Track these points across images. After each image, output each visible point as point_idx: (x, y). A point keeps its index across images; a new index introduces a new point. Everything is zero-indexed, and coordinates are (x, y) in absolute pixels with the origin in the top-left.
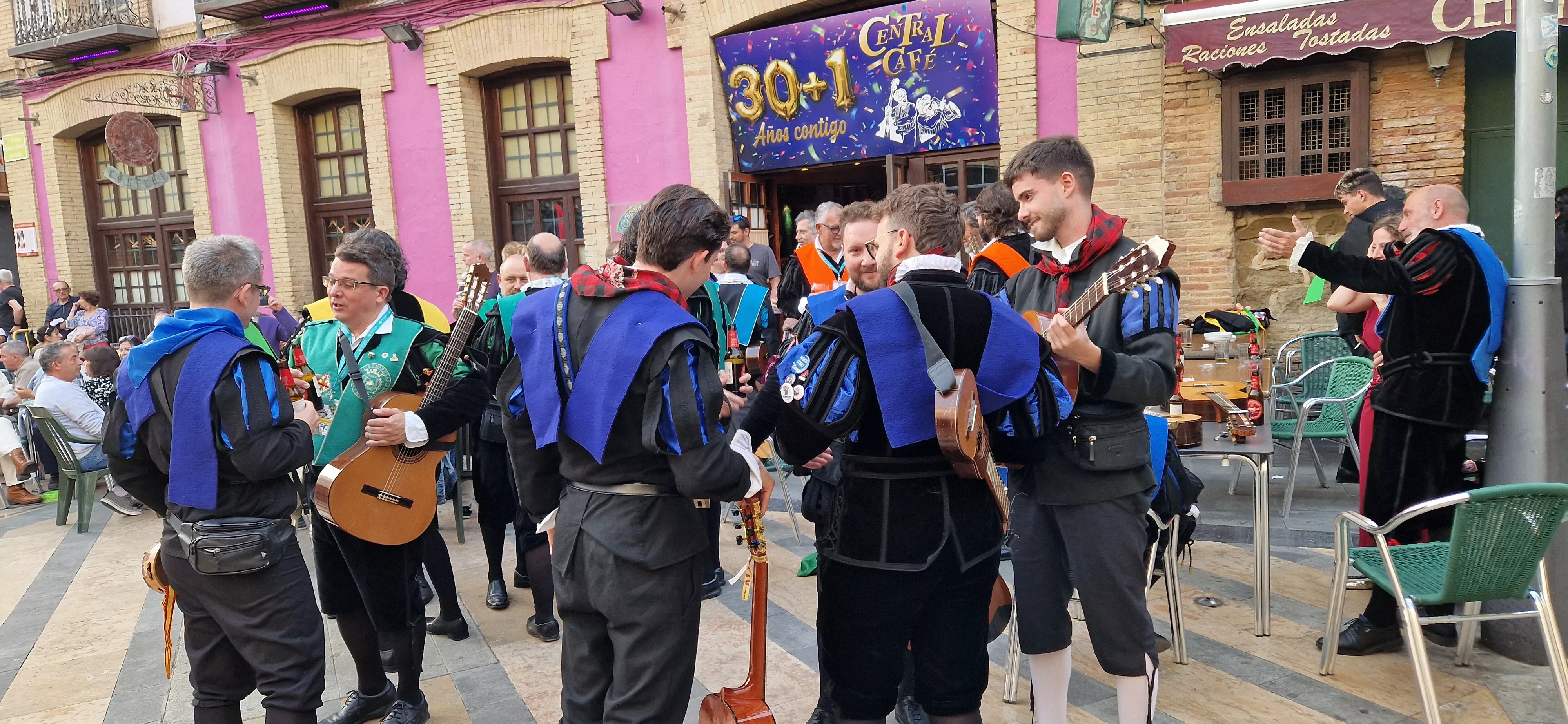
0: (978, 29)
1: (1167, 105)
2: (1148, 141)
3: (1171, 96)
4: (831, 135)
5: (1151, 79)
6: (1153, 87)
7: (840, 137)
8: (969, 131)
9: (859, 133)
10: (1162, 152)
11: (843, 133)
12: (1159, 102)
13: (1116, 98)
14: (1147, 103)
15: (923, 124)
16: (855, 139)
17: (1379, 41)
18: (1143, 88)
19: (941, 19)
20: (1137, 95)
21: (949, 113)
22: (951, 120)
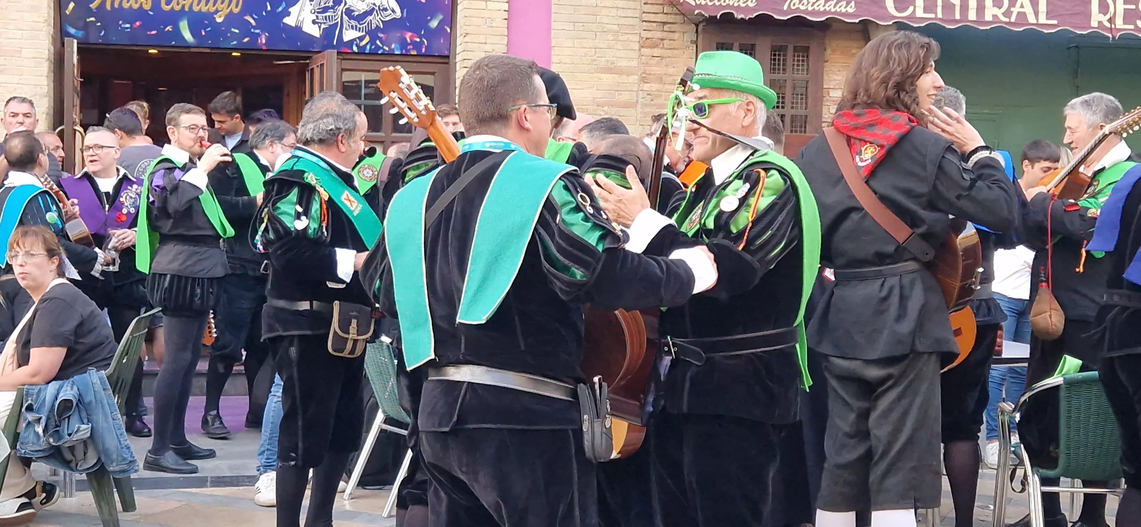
1: (646, 43)
2: (624, 78)
3: (649, 35)
4: (217, 11)
5: (630, 13)
6: (631, 21)
7: (230, 16)
8: (408, 36)
9: (259, 14)
10: (637, 92)
11: (236, 11)
12: (637, 38)
13: (594, 27)
14: (625, 37)
15: (351, 17)
16: (252, 22)
17: (847, 14)
18: (622, 21)
20: (616, 28)
21: (386, 10)
22: (388, 19)
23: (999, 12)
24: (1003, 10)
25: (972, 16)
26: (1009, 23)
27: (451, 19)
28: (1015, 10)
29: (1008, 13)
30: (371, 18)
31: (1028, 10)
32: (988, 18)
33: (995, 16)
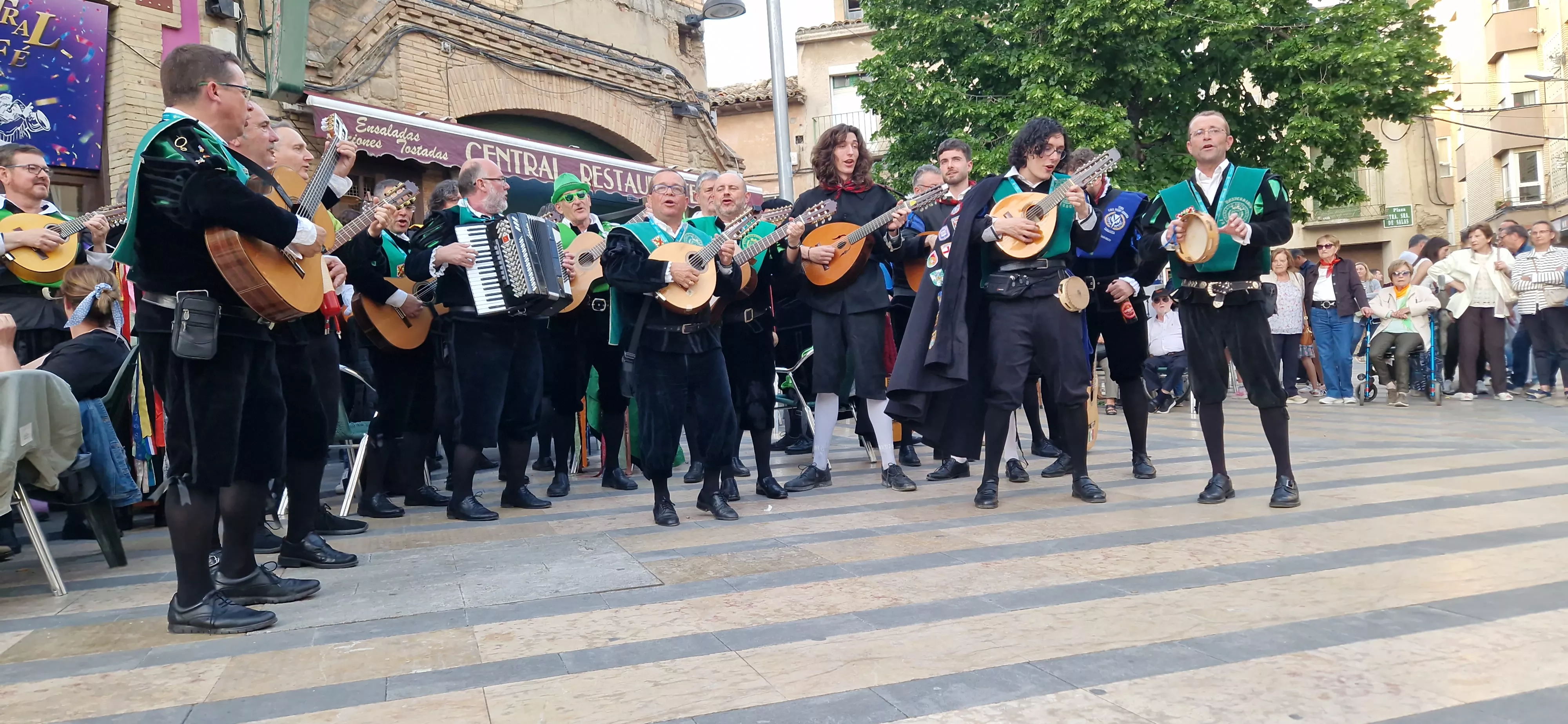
0: (89, 44)
8: (58, 149)
17: (443, 161)
19: (44, 18)
21: (35, 122)
22: (36, 131)
23: (533, 170)
24: (535, 168)
25: (518, 171)
26: (539, 178)
27: (103, 136)
28: (541, 169)
29: (537, 171)
30: (19, 128)
31: (548, 170)
32: (527, 173)
33: (530, 172)
